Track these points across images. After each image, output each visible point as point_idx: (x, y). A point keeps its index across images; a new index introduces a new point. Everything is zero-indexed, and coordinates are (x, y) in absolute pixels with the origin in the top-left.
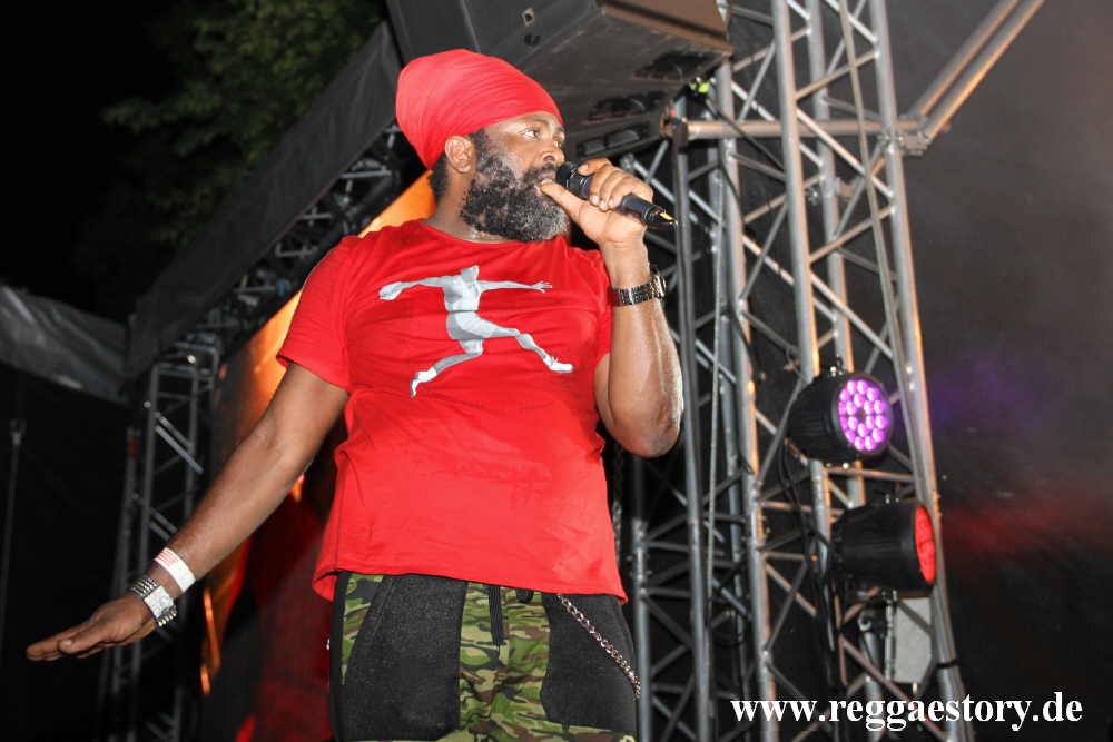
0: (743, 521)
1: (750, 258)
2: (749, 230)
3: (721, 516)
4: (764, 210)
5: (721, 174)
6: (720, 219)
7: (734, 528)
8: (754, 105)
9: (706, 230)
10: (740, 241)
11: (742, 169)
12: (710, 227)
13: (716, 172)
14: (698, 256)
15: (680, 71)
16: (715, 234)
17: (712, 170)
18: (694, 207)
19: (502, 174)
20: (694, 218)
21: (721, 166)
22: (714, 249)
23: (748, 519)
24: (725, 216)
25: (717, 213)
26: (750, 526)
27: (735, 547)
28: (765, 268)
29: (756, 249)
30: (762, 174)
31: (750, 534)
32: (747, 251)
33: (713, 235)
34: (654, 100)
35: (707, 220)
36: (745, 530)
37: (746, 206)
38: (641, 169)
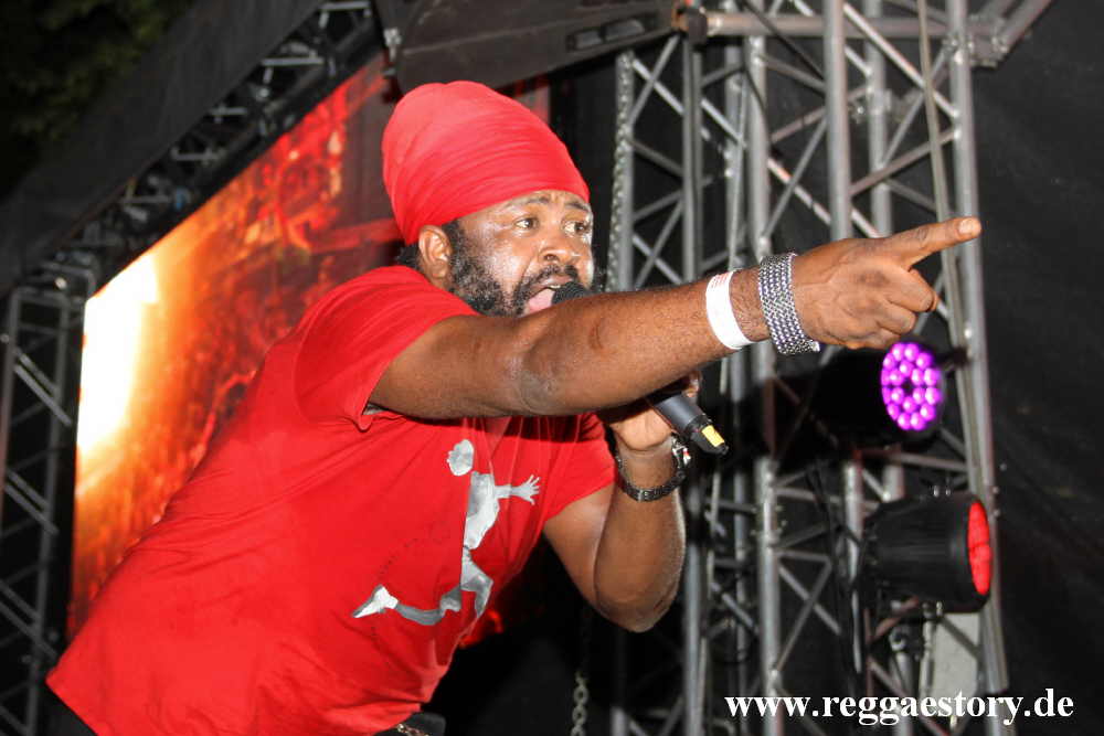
0: (754, 510)
1: (776, 186)
2: (775, 152)
3: (726, 504)
4: (797, 126)
5: (745, 82)
6: (740, 137)
7: (738, 520)
9: (720, 148)
10: (764, 164)
11: (770, 73)
12: (724, 145)
13: (737, 77)
14: (708, 181)
16: (732, 155)
17: (730, 74)
18: (708, 120)
19: (483, 286)
20: (705, 134)
21: (744, 69)
22: (729, 173)
23: (760, 508)
24: (747, 136)
25: (737, 130)
26: (762, 518)
27: (739, 543)
28: (794, 199)
29: (783, 176)
30: (796, 83)
31: (760, 527)
32: (773, 178)
33: (728, 155)
35: (720, 135)
36: (753, 521)
37: (773, 121)
38: (642, 70)
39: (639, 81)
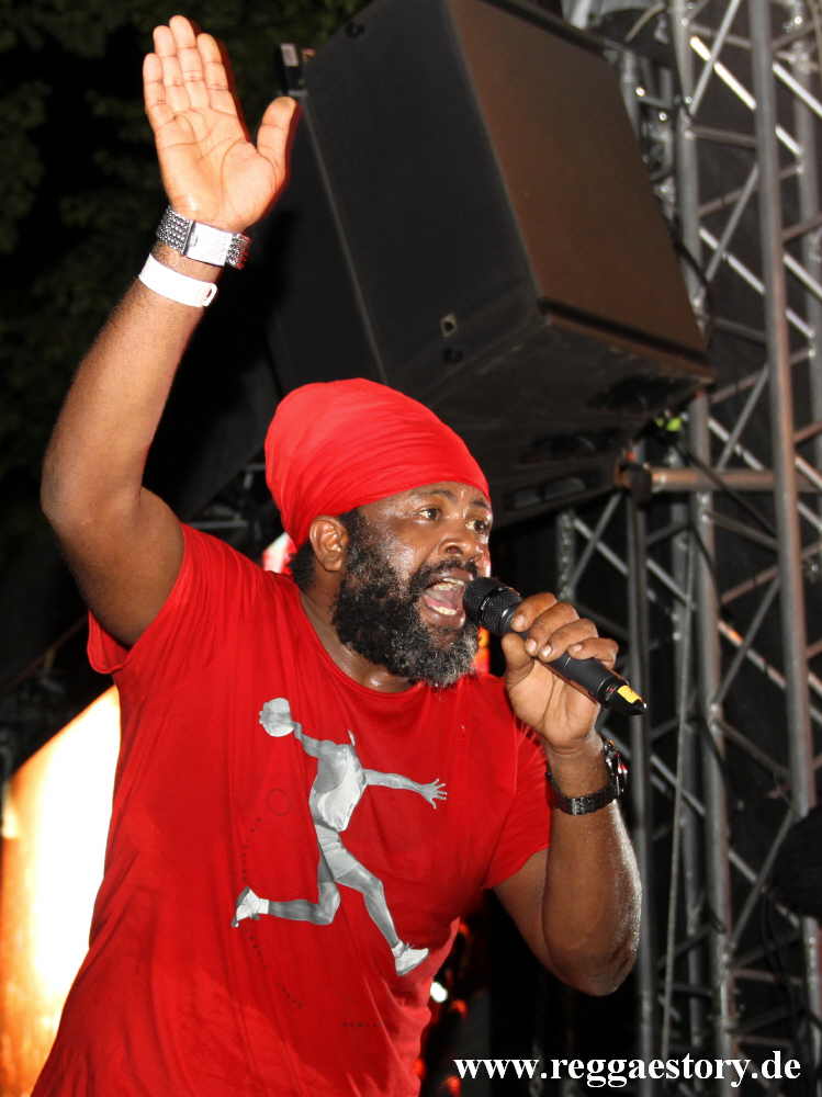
0: (710, 993)
1: (727, 648)
2: (726, 613)
3: (682, 987)
4: (747, 586)
5: (692, 542)
6: (688, 598)
7: (694, 1004)
8: (738, 449)
9: (667, 610)
10: (716, 628)
11: (719, 531)
12: (671, 606)
13: (684, 535)
14: (655, 645)
15: (643, 400)
16: (680, 617)
17: (676, 533)
18: (654, 581)
19: (378, 574)
20: (651, 595)
21: (691, 526)
22: (677, 636)
23: (717, 991)
24: (696, 597)
25: (685, 591)
26: (719, 1000)
27: (694, 1028)
28: (747, 663)
29: (733, 637)
30: (746, 540)
31: (717, 1012)
32: (724, 641)
33: (676, 617)
34: (609, 439)
35: (667, 597)
36: (710, 1005)
37: (723, 582)
38: (583, 528)
39: (581, 541)
